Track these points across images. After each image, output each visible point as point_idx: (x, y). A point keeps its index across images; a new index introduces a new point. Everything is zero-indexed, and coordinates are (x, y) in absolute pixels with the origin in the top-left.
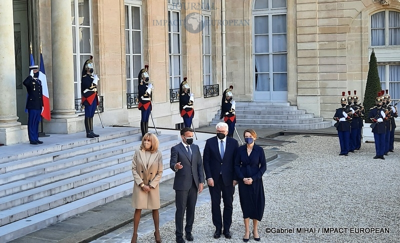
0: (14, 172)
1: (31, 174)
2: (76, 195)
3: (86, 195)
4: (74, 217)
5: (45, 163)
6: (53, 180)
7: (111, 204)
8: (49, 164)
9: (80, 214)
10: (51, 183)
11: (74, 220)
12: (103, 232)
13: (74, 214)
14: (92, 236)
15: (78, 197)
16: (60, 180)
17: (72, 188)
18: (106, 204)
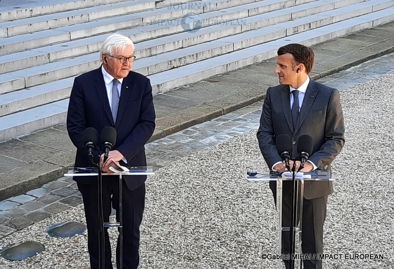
0: (100, 21)
1: (124, 25)
2: (185, 57)
3: (200, 58)
4: (181, 89)
5: (143, 11)
6: (154, 35)
7: (235, 73)
8: (150, 12)
9: (190, 85)
10: (152, 39)
11: (181, 91)
12: (221, 111)
13: (182, 84)
14: (204, 115)
15: (188, 60)
16: (164, 36)
17: (181, 48)
18: (227, 74)
